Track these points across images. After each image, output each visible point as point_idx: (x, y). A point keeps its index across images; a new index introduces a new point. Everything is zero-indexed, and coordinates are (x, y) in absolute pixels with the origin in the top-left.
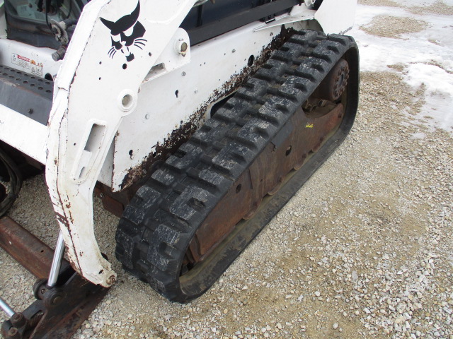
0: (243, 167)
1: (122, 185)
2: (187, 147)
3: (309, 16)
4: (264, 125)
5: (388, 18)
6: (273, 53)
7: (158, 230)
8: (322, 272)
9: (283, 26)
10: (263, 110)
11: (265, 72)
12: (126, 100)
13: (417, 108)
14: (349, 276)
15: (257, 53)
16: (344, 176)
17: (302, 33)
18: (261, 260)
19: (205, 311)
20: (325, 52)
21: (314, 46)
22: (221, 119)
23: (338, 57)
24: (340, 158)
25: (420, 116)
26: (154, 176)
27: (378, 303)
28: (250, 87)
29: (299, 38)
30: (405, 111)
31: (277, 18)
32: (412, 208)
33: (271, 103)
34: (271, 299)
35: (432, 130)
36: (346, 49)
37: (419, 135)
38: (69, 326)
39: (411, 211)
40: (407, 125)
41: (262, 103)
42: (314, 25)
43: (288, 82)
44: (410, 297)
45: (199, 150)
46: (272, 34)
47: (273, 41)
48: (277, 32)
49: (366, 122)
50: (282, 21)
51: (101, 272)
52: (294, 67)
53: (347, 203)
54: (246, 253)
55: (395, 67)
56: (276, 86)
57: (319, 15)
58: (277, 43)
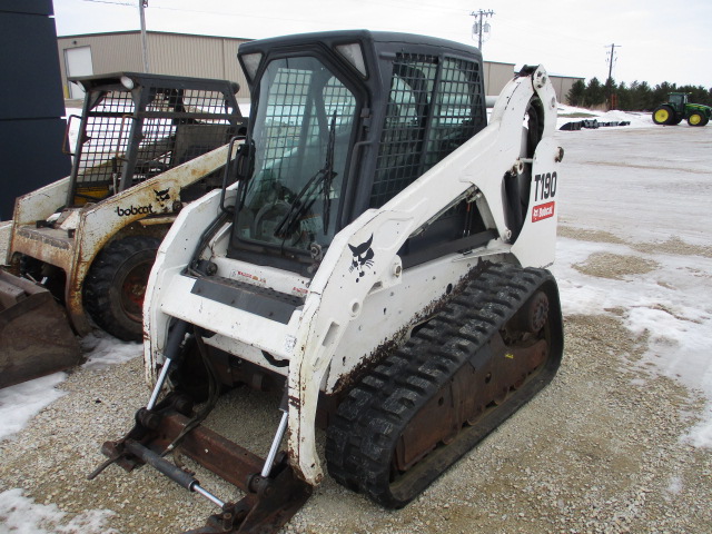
0: (447, 376)
1: (334, 389)
2: (394, 359)
3: (506, 250)
4: (464, 343)
5: (608, 256)
6: (470, 283)
7: (372, 423)
8: (526, 499)
9: (480, 258)
10: (463, 330)
11: (464, 298)
12: (355, 307)
13: (638, 354)
14: (555, 503)
15: (455, 282)
16: (550, 416)
17: (498, 265)
18: (462, 485)
19: (407, 522)
20: (521, 282)
21: (511, 277)
22: (424, 337)
23: (534, 288)
24: (545, 399)
25: (641, 363)
26: (365, 381)
27: (584, 526)
28: (450, 311)
29: (496, 269)
30: (624, 357)
31: (474, 251)
32: (626, 448)
33: (470, 324)
34: (474, 516)
35: (654, 377)
36: (542, 281)
37: (638, 381)
38: (275, 523)
39: (623, 451)
40: (625, 371)
41: (462, 326)
42: (511, 258)
43: (487, 307)
44: (618, 521)
45: (405, 361)
46: (469, 265)
47: (471, 272)
48: (474, 264)
49: (577, 366)
50: (478, 253)
51: (313, 466)
52: (491, 296)
53: (553, 441)
54: (445, 478)
55: (613, 310)
56: (476, 312)
57: (516, 249)
58: (473, 274)
